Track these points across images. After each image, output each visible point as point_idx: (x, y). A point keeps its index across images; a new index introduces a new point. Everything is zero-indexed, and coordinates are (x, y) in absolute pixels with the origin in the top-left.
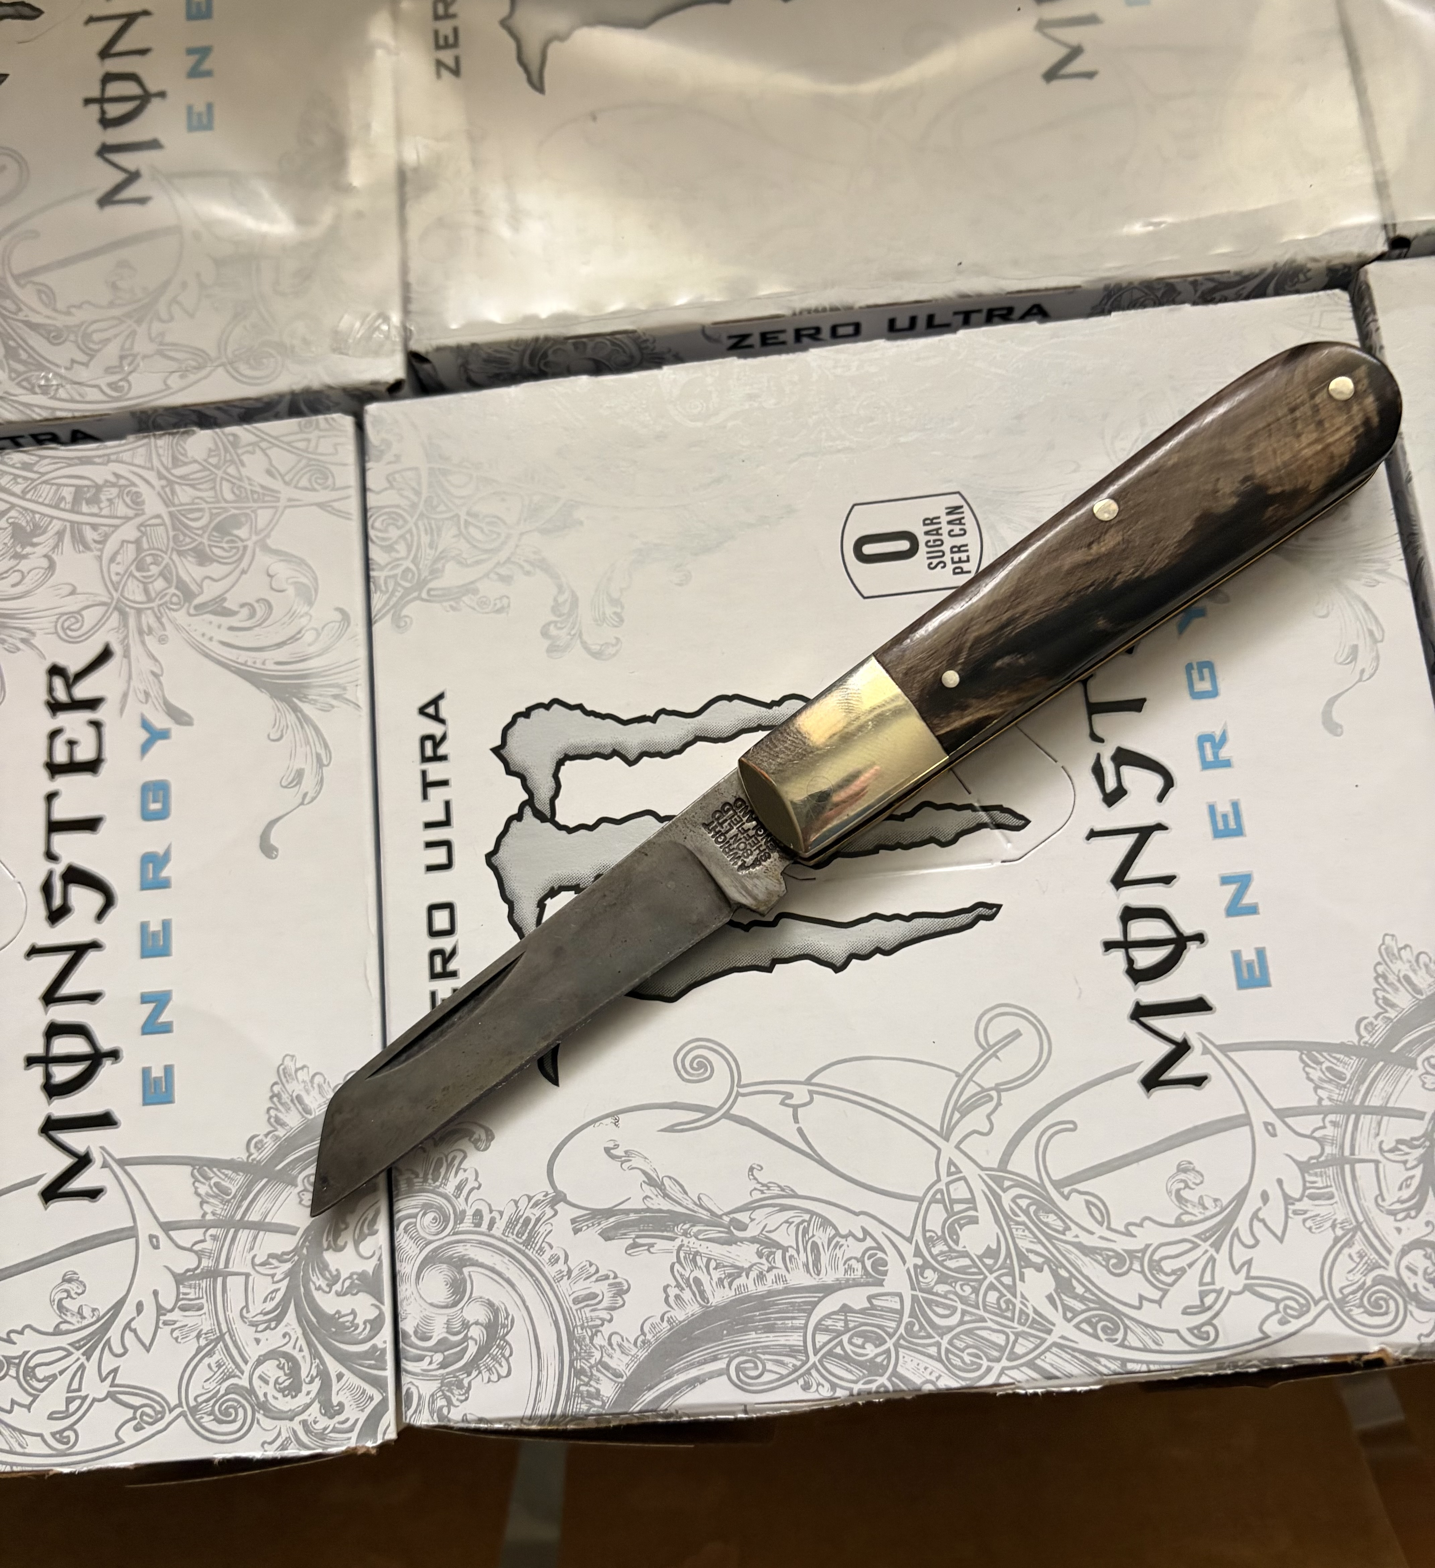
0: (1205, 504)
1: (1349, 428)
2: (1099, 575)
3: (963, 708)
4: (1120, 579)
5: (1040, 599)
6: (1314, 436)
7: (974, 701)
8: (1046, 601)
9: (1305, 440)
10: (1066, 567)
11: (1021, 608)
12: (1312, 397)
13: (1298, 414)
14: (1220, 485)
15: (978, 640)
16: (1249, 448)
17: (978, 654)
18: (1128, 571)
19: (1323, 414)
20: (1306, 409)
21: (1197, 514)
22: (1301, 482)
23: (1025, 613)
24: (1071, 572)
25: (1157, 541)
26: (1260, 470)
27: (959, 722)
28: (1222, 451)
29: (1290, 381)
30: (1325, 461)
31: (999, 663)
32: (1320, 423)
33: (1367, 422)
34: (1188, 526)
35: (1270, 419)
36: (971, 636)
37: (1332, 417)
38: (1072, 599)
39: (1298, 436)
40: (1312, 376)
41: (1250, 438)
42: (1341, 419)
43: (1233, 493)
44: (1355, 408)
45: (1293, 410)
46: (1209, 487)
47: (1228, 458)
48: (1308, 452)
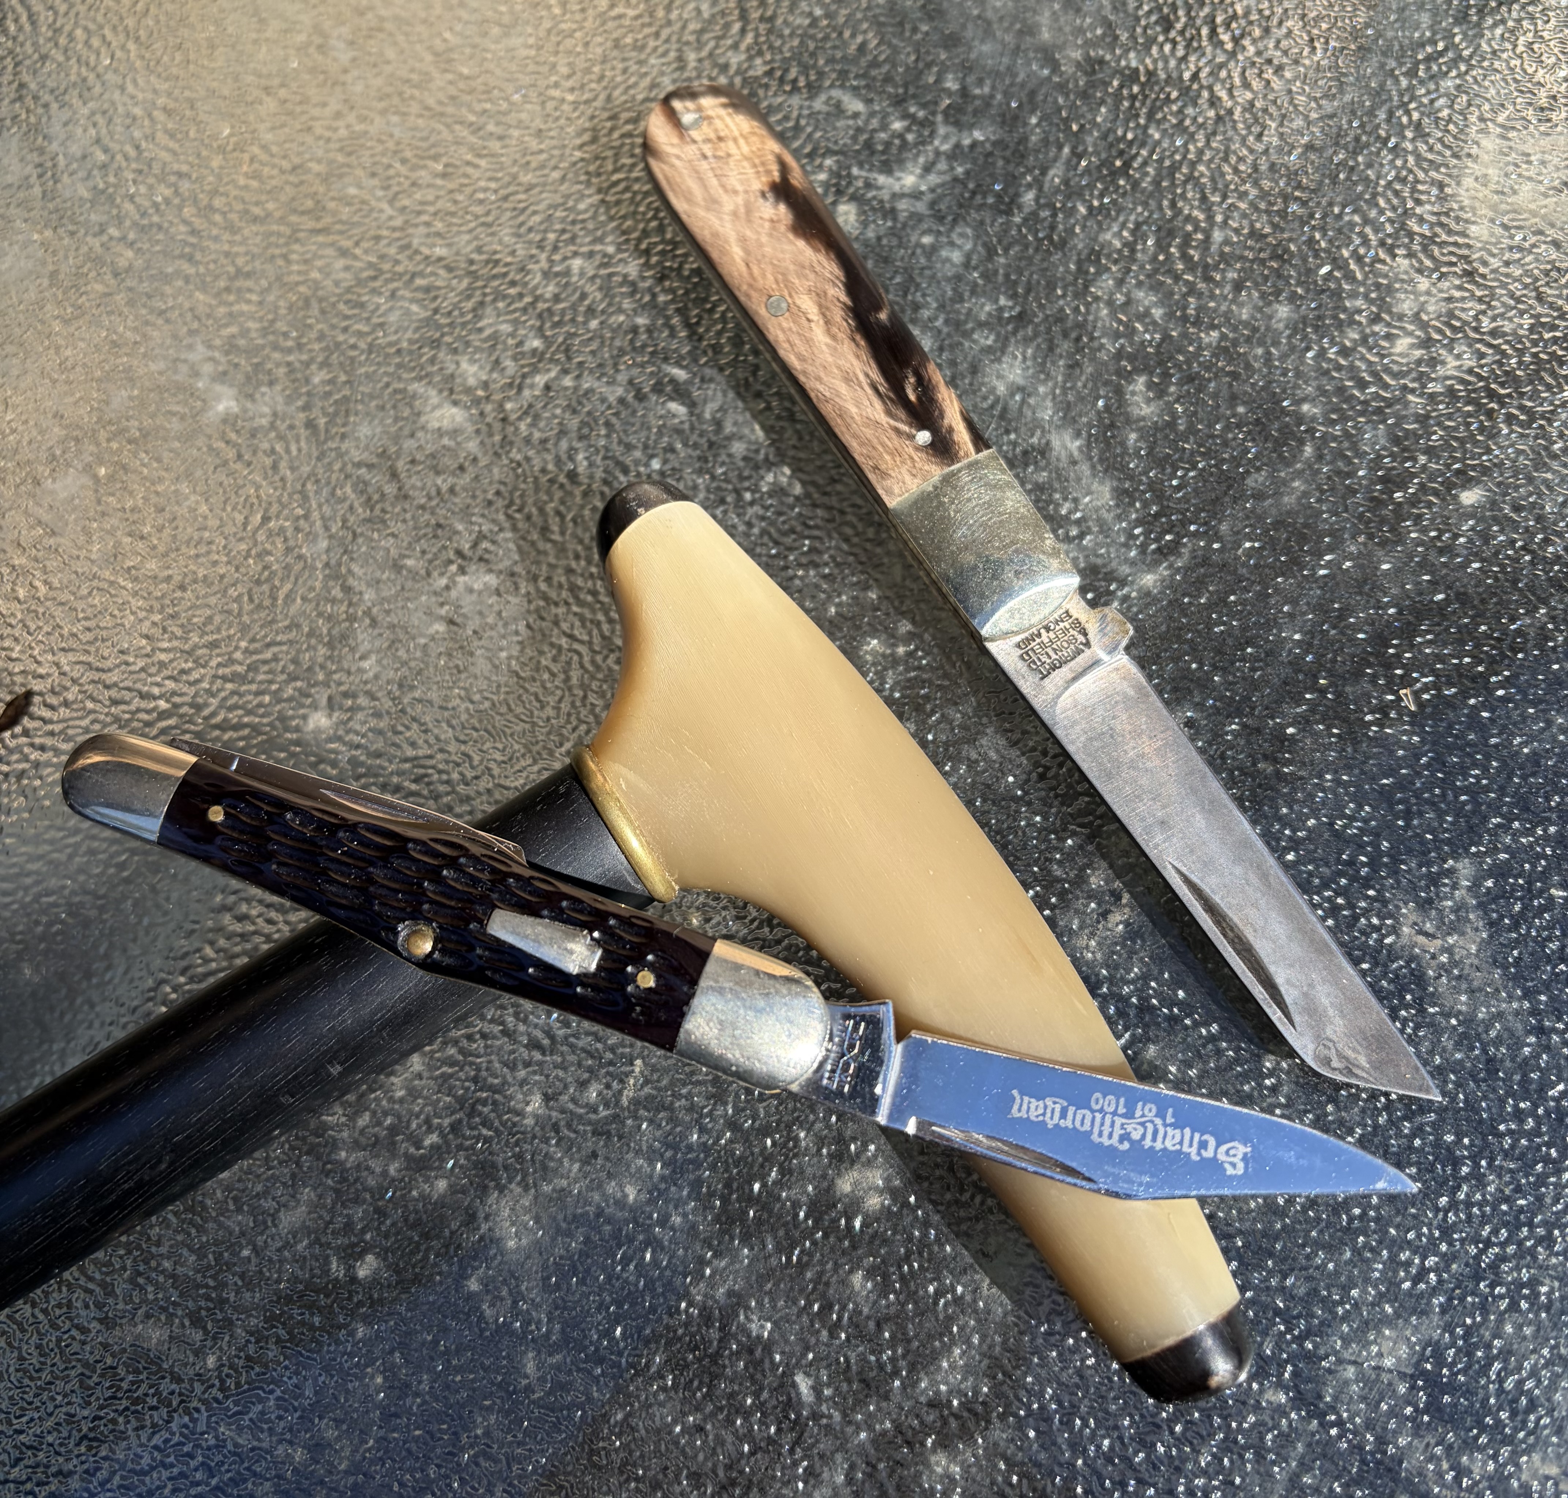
0: (783, 228)
1: (728, 120)
2: (838, 315)
3: (951, 430)
4: (844, 298)
5: (855, 362)
6: (731, 144)
7: (946, 422)
8: (858, 357)
9: (733, 150)
10: (828, 340)
11: (862, 377)
12: (694, 142)
13: (709, 154)
14: (766, 216)
15: (889, 413)
16: (735, 192)
17: (901, 413)
18: (838, 293)
19: (712, 136)
20: (707, 149)
21: (791, 236)
22: (771, 157)
23: (867, 375)
24: (834, 337)
25: (812, 268)
26: (758, 184)
27: (962, 436)
28: (735, 214)
29: (678, 157)
30: (754, 139)
31: (912, 397)
32: (720, 139)
33: (725, 106)
34: (801, 244)
35: (710, 174)
36: (883, 419)
37: (716, 131)
38: (858, 337)
39: (729, 155)
40: (675, 140)
41: (726, 191)
42: (718, 123)
43: (775, 207)
44: (710, 113)
45: (705, 157)
46: (767, 225)
47: (742, 210)
48: (745, 149)
